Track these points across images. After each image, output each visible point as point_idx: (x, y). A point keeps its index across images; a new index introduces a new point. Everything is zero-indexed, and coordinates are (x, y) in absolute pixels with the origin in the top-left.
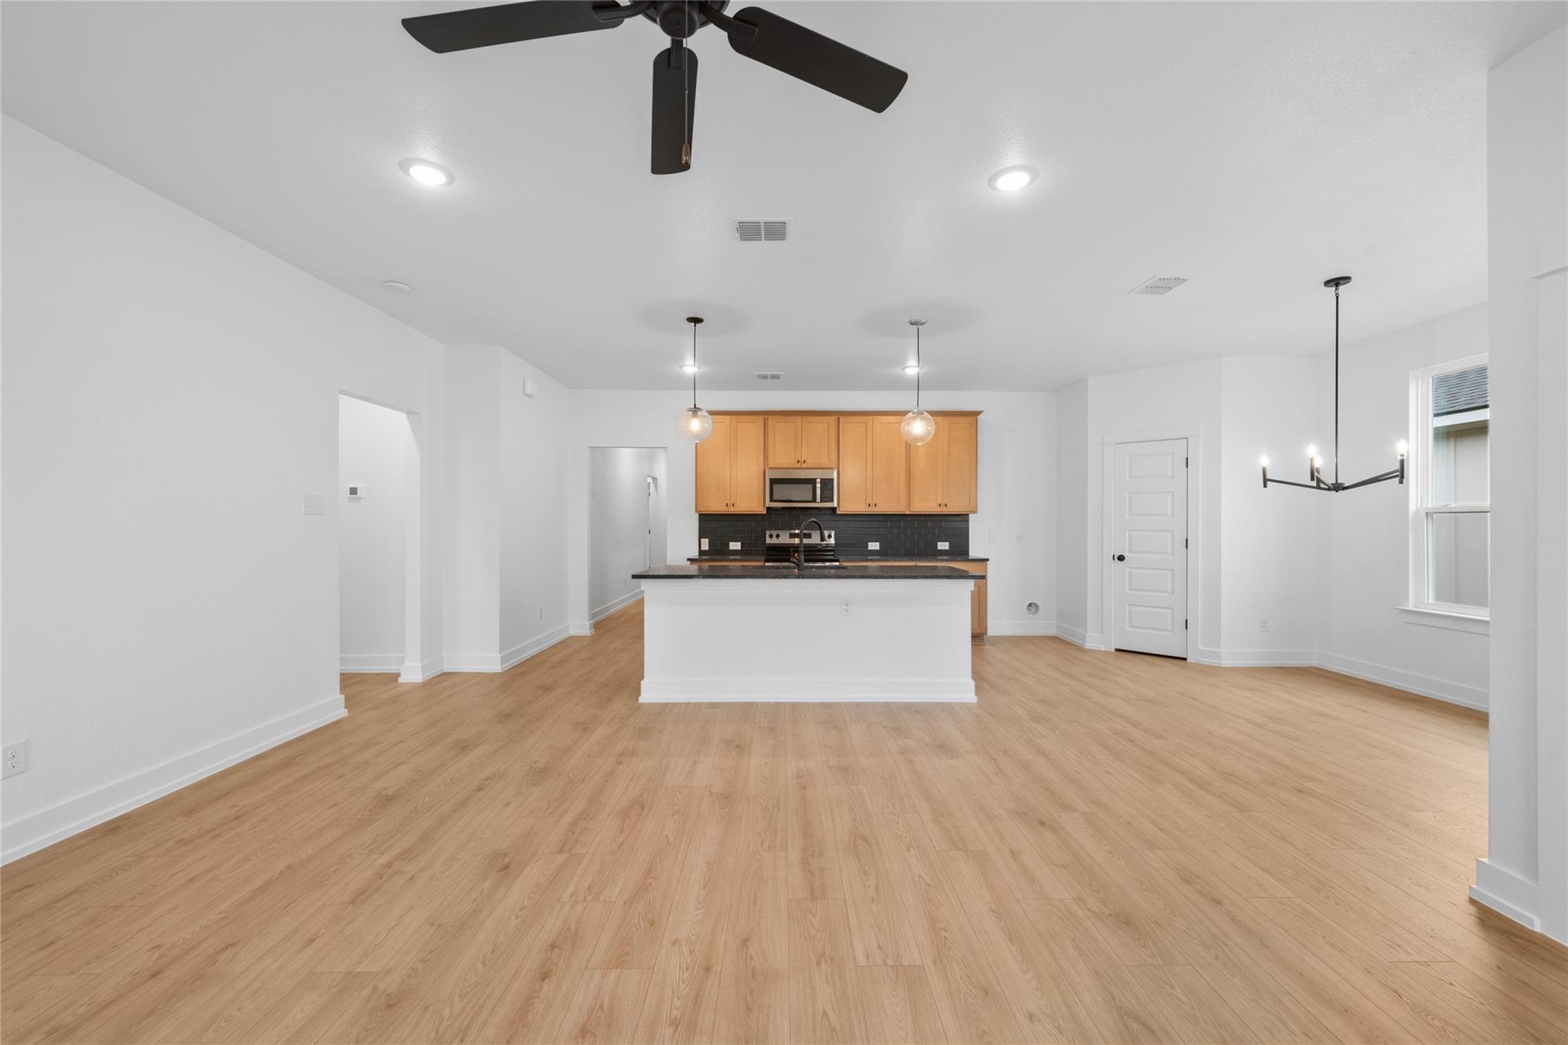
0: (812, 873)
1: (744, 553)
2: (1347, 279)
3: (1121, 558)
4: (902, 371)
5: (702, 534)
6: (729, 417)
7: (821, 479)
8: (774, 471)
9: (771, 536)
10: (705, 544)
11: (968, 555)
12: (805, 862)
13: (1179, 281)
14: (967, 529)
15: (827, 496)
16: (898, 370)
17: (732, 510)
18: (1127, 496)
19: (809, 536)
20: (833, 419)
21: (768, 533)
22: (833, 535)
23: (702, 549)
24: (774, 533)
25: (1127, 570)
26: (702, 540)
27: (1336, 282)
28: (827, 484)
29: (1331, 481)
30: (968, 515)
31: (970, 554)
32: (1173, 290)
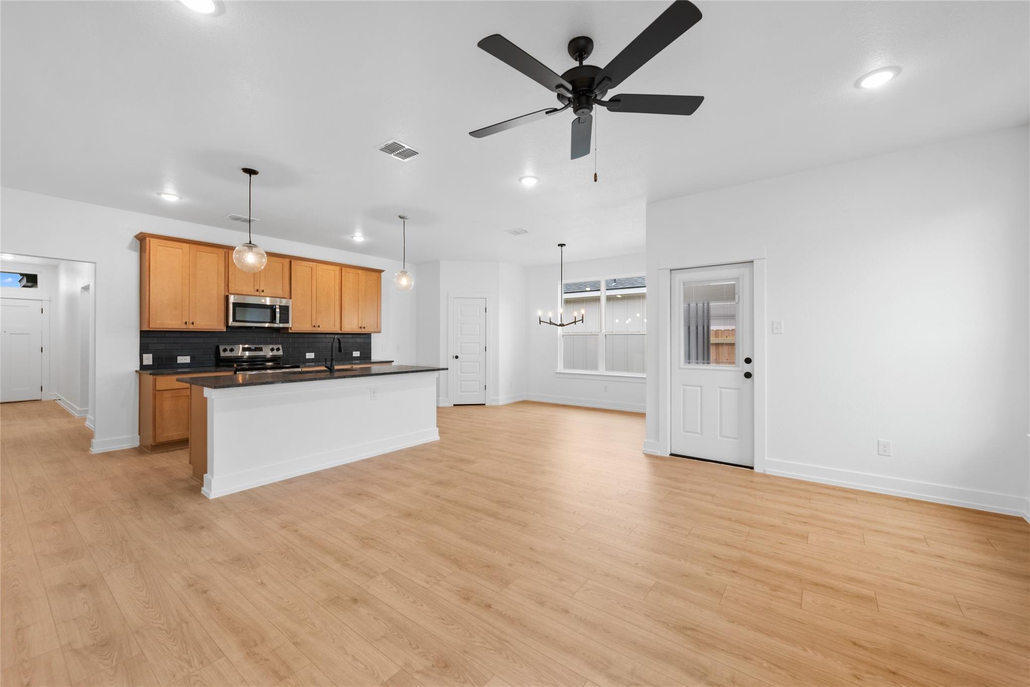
0: (266, 660)
1: (194, 366)
2: (565, 245)
3: (457, 357)
4: (351, 238)
5: (143, 350)
6: (188, 245)
7: (280, 306)
8: (237, 297)
9: (225, 350)
10: (148, 359)
11: (371, 359)
12: (251, 654)
13: (526, 232)
14: (370, 344)
15: (285, 318)
16: (348, 237)
17: (191, 327)
18: (460, 325)
19: (261, 349)
20: (287, 261)
21: (221, 348)
22: (281, 348)
23: (144, 364)
24: (228, 348)
25: (459, 363)
26: (144, 355)
27: (561, 245)
28: (285, 310)
29: (559, 323)
30: (370, 334)
31: (372, 359)
32: (521, 235)
